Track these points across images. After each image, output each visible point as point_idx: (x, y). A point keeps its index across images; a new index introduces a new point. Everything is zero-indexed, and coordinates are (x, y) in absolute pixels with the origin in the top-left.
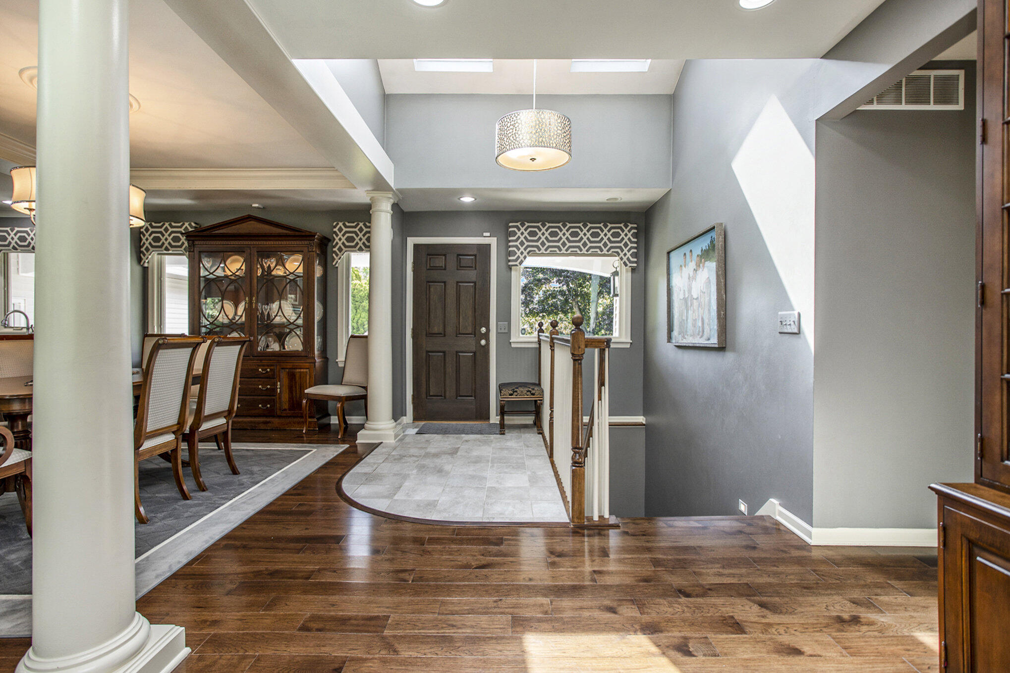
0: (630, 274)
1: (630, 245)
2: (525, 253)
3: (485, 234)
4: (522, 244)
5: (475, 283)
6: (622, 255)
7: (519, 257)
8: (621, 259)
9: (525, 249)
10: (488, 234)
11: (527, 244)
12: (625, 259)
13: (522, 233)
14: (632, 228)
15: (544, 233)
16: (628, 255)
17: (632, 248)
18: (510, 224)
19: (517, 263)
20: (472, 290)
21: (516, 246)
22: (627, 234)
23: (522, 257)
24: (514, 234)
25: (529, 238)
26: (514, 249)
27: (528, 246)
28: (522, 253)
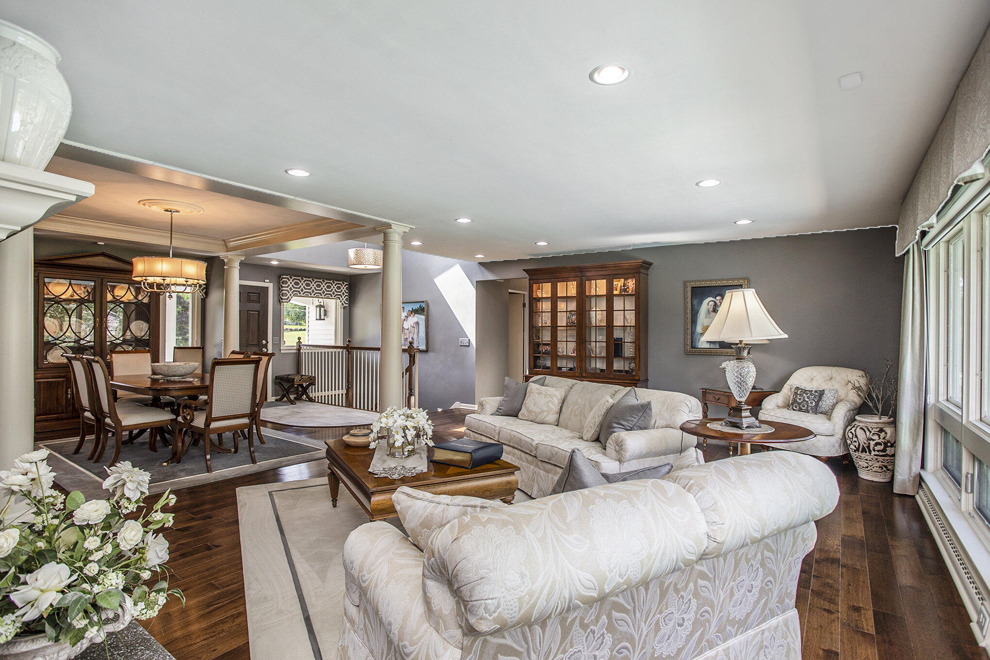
0: (342, 310)
1: (346, 294)
2: (292, 295)
3: (266, 281)
4: (291, 289)
5: (259, 311)
6: (341, 299)
7: (289, 297)
8: (341, 301)
9: (292, 293)
10: (268, 281)
11: (293, 289)
12: (343, 302)
13: (291, 283)
14: (346, 285)
15: (302, 284)
16: (344, 299)
17: (346, 296)
18: (284, 276)
19: (287, 301)
20: (257, 317)
21: (287, 290)
22: (344, 288)
23: (290, 297)
24: (286, 283)
25: (295, 286)
26: (286, 292)
27: (294, 291)
28: (290, 295)
